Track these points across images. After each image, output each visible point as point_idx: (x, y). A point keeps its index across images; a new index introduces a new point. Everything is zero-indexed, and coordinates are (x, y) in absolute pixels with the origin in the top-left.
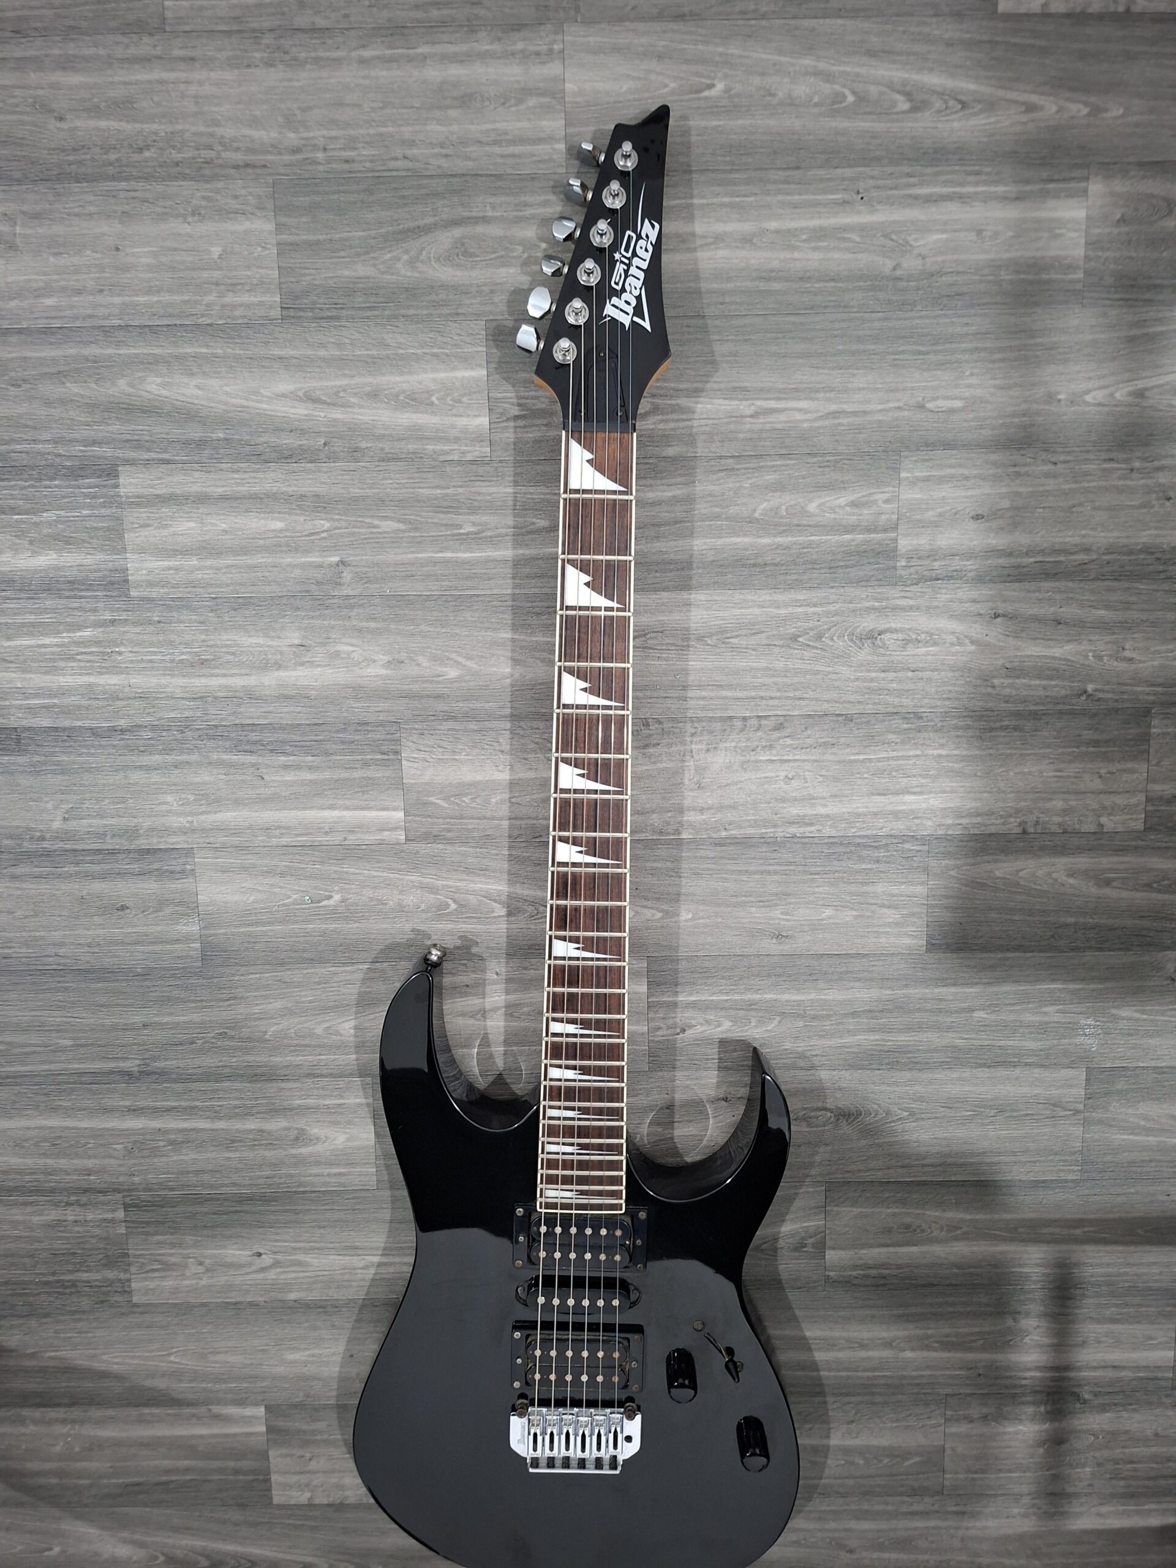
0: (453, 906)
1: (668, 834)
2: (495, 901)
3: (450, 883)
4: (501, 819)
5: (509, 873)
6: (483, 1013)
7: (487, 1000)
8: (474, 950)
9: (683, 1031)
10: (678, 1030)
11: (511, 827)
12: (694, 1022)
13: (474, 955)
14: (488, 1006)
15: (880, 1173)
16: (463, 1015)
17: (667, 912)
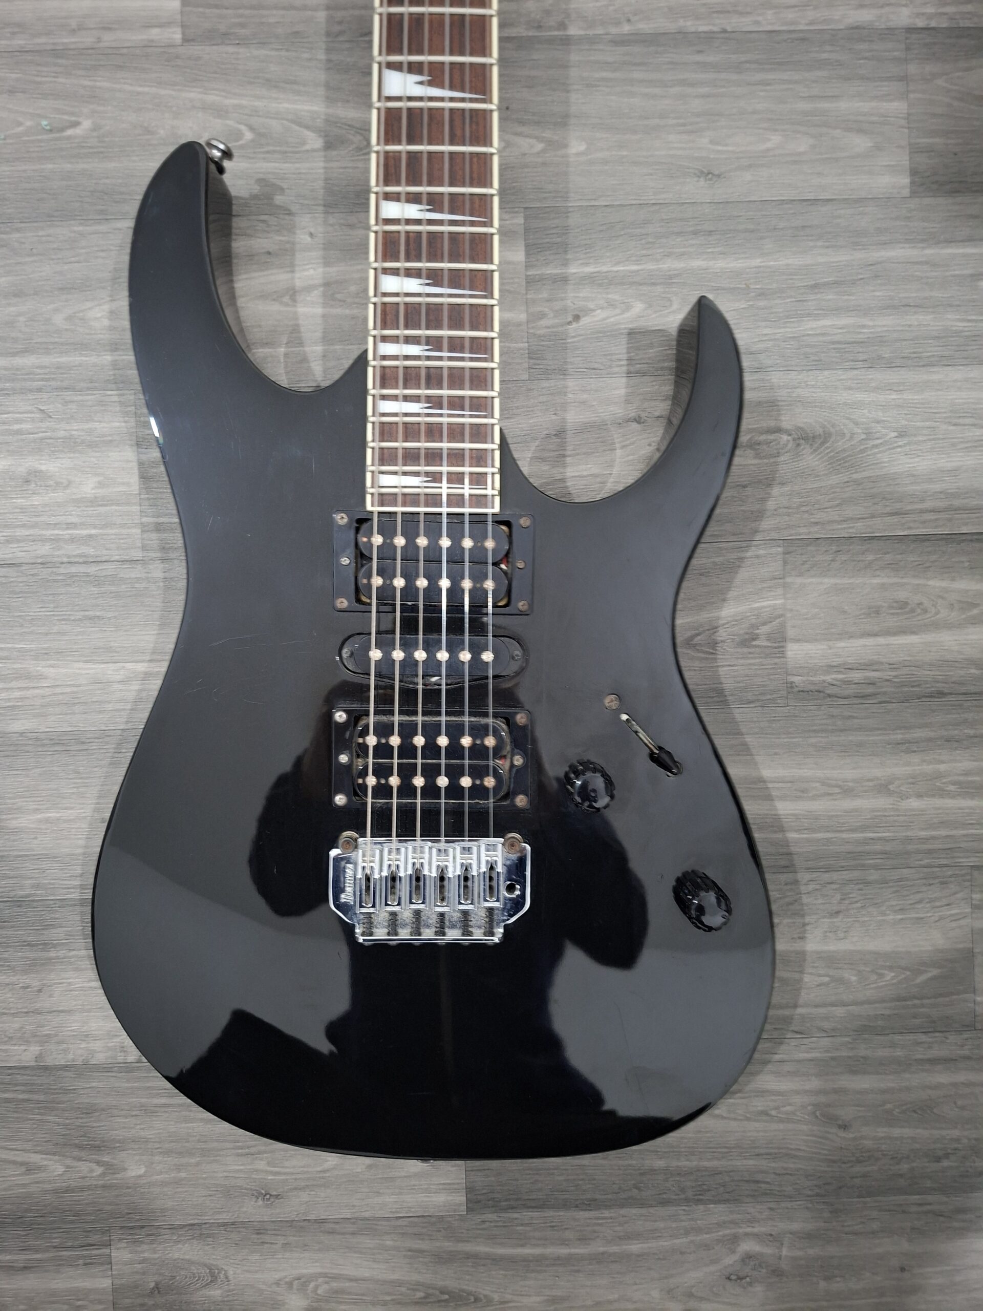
0: (248, 136)
1: (551, 28)
2: (307, 127)
3: (244, 102)
4: (315, 9)
5: (328, 86)
6: (292, 294)
7: (297, 275)
8: (279, 199)
9: (577, 318)
10: (570, 319)
11: (330, 20)
12: (591, 305)
13: (279, 207)
14: (298, 284)
15: (859, 524)
16: (264, 296)
17: (550, 143)
